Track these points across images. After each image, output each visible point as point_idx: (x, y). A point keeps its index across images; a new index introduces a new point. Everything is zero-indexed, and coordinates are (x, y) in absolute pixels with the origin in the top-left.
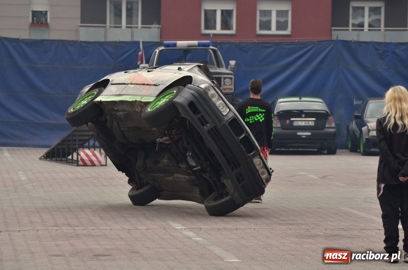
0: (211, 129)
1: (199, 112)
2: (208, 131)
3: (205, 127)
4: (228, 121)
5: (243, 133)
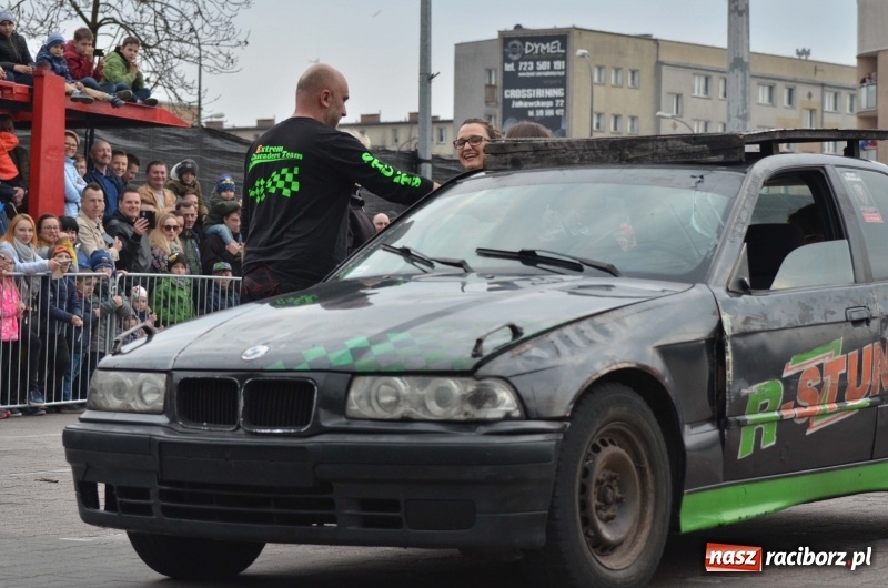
0: (161, 495)
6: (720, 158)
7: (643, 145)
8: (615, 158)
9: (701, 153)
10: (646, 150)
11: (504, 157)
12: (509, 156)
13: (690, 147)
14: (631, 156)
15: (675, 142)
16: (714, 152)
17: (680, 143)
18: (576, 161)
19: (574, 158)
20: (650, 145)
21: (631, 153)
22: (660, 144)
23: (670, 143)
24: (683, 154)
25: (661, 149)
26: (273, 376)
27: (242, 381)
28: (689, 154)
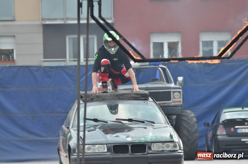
5: (128, 147)
6: (144, 98)
7: (125, 95)
9: (139, 97)
11: (88, 98)
12: (90, 98)
13: (136, 96)
15: (132, 95)
16: (142, 97)
17: (134, 95)
19: (107, 98)
20: (126, 96)
21: (122, 97)
22: (129, 95)
23: (131, 95)
24: (135, 97)
25: (129, 96)
26: (137, 144)
27: (130, 145)
28: (136, 97)
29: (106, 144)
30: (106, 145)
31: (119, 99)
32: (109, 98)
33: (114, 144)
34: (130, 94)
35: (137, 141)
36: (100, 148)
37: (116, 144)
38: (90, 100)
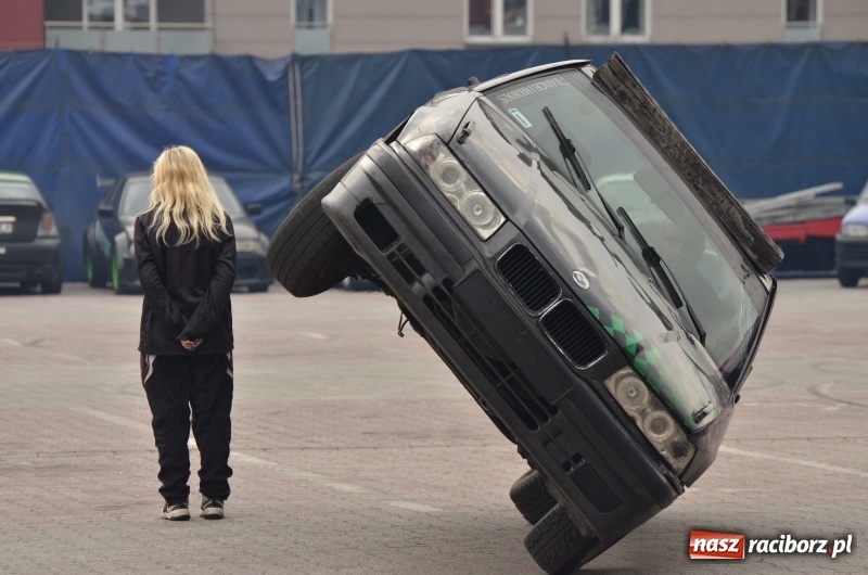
0: (436, 290)
1: (394, 236)
2: (427, 299)
3: (417, 285)
4: (494, 258)
5: (554, 296)
6: (754, 257)
7: (716, 189)
8: (689, 174)
9: (746, 240)
10: (714, 194)
11: (618, 82)
12: (622, 87)
13: (743, 226)
14: (700, 186)
15: (737, 212)
16: (754, 249)
17: (739, 217)
18: (662, 145)
19: (664, 141)
20: (719, 195)
21: (703, 184)
22: (726, 201)
23: (733, 210)
24: (734, 226)
25: (725, 205)
26: (587, 316)
27: (564, 295)
28: (738, 230)
29: (508, 219)
30: (503, 219)
31: (690, 181)
32: (668, 148)
33: (525, 243)
34: (732, 203)
35: (596, 312)
36: (478, 210)
37: (532, 251)
38: (615, 92)
